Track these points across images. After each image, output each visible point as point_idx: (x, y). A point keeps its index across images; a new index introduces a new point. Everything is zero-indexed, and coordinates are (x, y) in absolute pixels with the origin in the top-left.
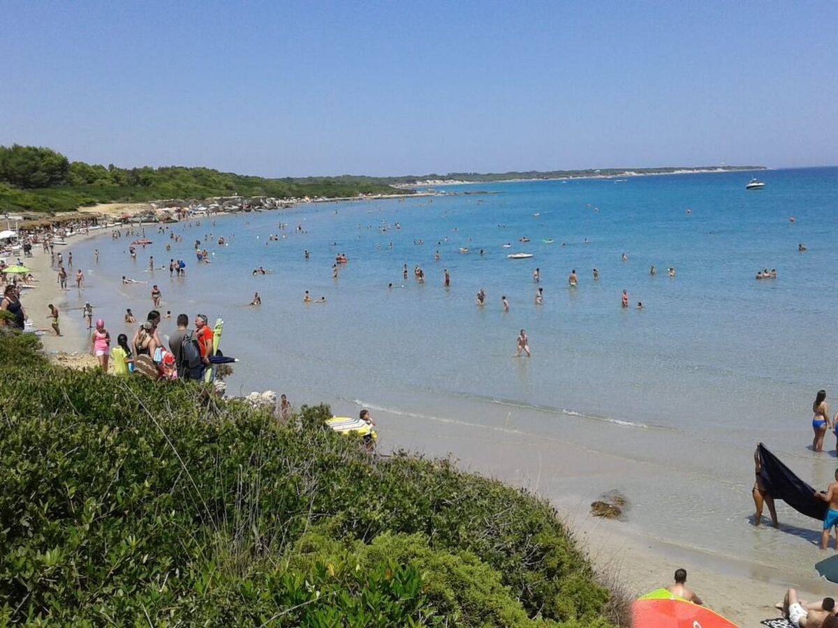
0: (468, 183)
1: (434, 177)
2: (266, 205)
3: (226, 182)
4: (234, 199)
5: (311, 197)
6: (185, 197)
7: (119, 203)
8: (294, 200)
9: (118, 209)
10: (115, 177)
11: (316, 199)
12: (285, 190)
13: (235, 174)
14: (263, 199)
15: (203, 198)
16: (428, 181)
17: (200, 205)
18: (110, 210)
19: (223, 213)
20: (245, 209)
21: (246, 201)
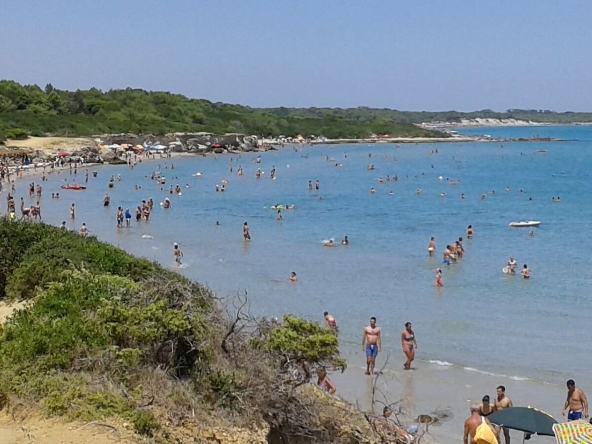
0: (535, 124)
1: (487, 114)
2: (243, 145)
3: (195, 113)
4: (202, 135)
5: (307, 136)
6: (139, 132)
7: (57, 136)
8: (282, 139)
9: (53, 144)
10: (53, 102)
11: (312, 139)
12: (272, 126)
13: (209, 102)
14: (239, 136)
15: (162, 134)
16: (478, 119)
17: (158, 143)
18: (45, 145)
19: (186, 154)
20: (215, 149)
21: (217, 139)
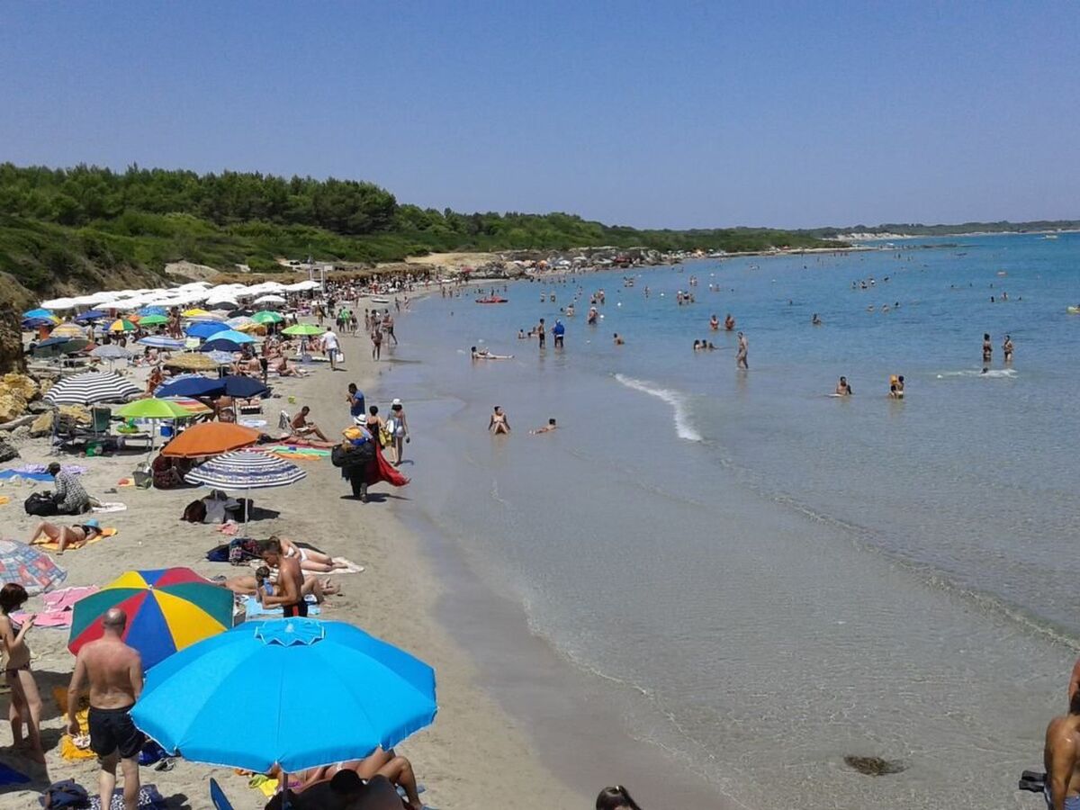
0: (909, 237)
1: (861, 229)
2: (648, 259)
3: (593, 230)
4: (607, 250)
5: (706, 250)
6: (542, 247)
7: (459, 252)
8: (681, 255)
9: (456, 259)
10: (453, 224)
11: (712, 253)
12: (667, 244)
14: (644, 250)
15: (565, 249)
16: (853, 234)
17: (561, 258)
18: (446, 261)
20: (621, 264)
21: (621, 253)
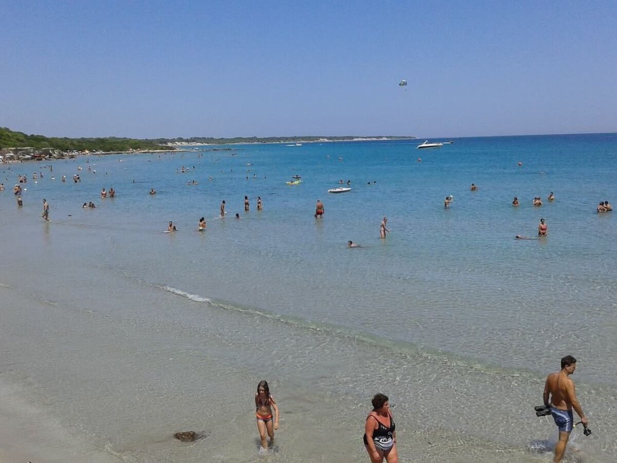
0: (206, 144)
2: (54, 155)
4: (27, 149)
5: (91, 150)
8: (75, 153)
11: (94, 152)
14: (51, 150)
16: (176, 143)
19: (17, 161)
20: (37, 158)
21: (37, 151)
